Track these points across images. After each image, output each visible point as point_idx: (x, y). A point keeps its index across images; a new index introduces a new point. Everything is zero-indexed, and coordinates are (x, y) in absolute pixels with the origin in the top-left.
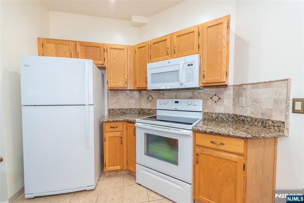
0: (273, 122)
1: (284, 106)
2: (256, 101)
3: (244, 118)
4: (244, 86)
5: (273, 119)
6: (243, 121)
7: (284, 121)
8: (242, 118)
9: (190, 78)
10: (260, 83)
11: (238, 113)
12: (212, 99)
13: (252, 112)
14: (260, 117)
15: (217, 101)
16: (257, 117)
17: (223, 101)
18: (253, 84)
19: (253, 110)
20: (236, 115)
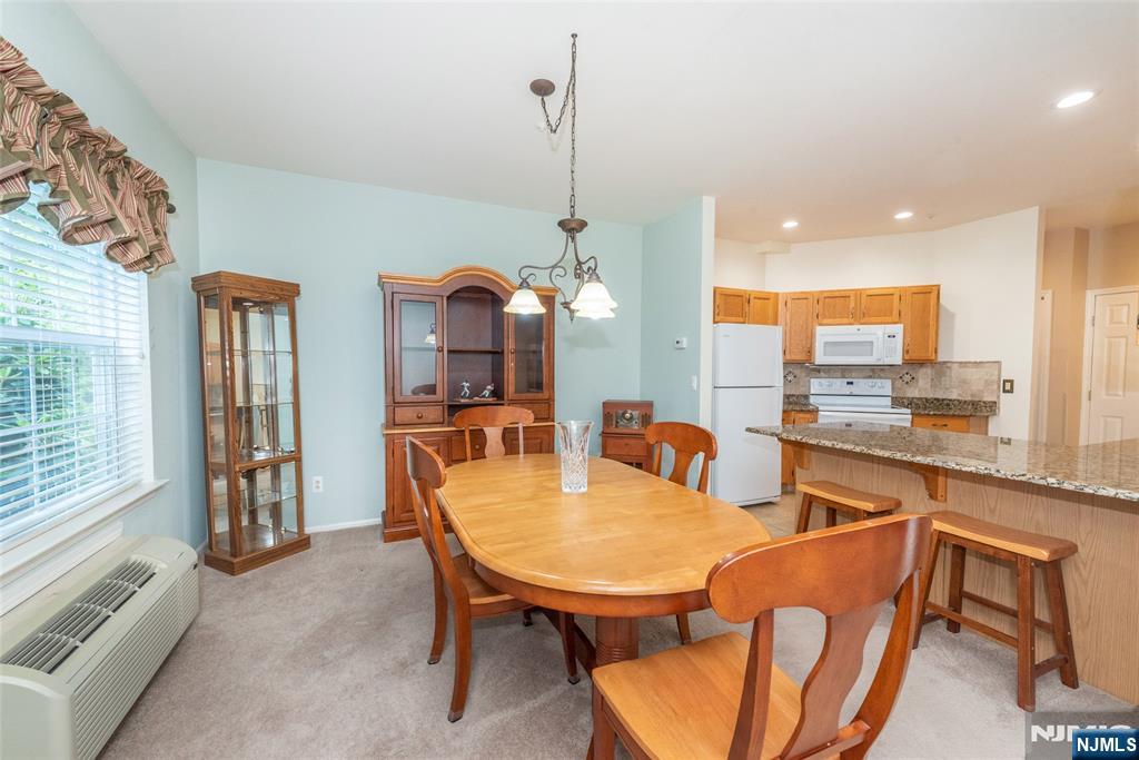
0: (984, 403)
1: (996, 386)
2: (964, 382)
3: (948, 402)
4: (949, 365)
5: (985, 399)
6: (948, 405)
7: (996, 401)
8: (946, 402)
9: (890, 353)
11: (940, 395)
12: (903, 380)
13: (959, 395)
14: (969, 399)
15: (909, 381)
16: (966, 399)
17: (917, 381)
18: (961, 363)
19: (961, 392)
20: (938, 400)
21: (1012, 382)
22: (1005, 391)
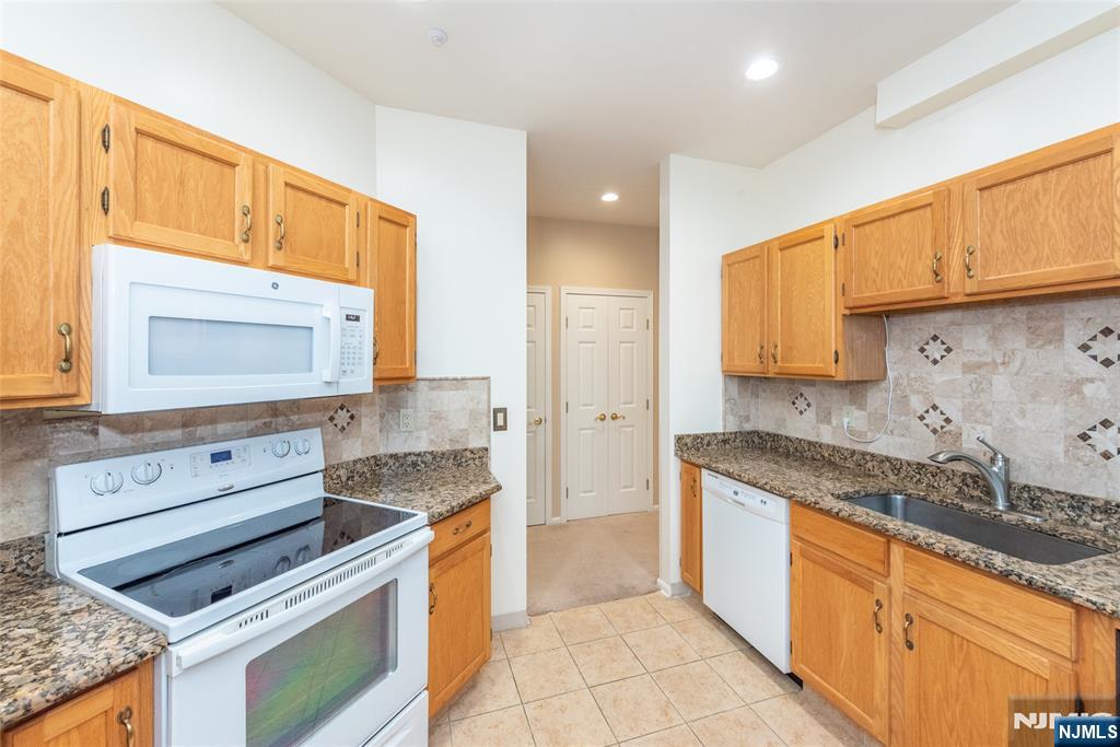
0: (472, 452)
1: (484, 421)
2: (438, 416)
3: (415, 458)
5: (470, 446)
6: (415, 464)
7: (486, 445)
8: (410, 459)
9: (351, 361)
10: (446, 379)
11: (399, 449)
12: (335, 422)
13: (431, 441)
14: (448, 447)
15: (345, 425)
16: (444, 450)
17: (360, 425)
18: (432, 380)
19: (433, 437)
20: (394, 456)
21: (504, 411)
22: (497, 428)
